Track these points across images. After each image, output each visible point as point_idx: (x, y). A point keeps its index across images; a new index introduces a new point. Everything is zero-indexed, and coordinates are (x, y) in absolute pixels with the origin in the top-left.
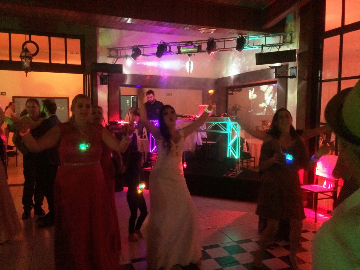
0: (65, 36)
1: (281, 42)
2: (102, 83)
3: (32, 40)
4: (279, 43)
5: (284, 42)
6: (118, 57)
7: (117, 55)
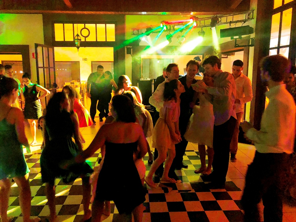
0: (106, 23)
1: (247, 18)
2: (128, 53)
3: (86, 27)
4: (245, 19)
5: (248, 18)
6: (138, 34)
7: (138, 33)
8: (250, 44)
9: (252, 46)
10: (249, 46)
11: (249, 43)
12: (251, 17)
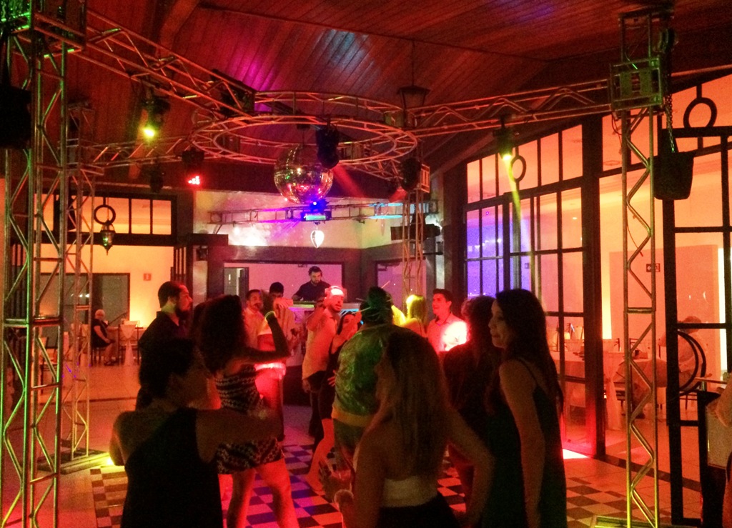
0: (151, 197)
1: (428, 211)
2: (200, 259)
3: (107, 203)
5: (431, 211)
7: (221, 221)
8: (437, 251)
9: (440, 253)
10: (436, 254)
11: (435, 248)
12: (434, 211)
